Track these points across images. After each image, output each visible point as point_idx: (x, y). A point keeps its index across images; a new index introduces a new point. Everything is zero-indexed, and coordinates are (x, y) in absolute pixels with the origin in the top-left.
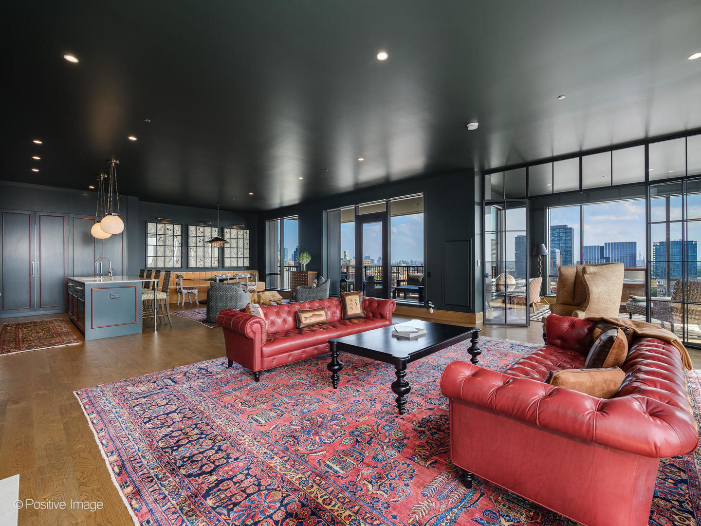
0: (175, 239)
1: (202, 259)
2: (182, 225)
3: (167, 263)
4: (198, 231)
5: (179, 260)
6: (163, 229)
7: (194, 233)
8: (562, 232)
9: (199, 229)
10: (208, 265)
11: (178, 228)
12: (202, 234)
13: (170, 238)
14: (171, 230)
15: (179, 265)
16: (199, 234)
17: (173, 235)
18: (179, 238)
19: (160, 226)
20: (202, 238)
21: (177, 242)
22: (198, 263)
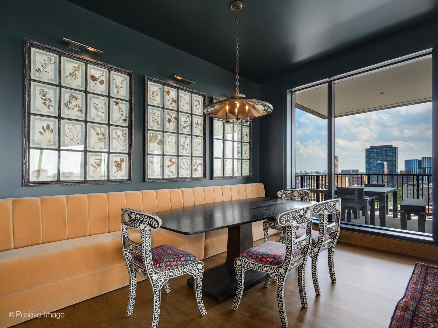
0: (114, 107)
1: (174, 159)
2: (130, 75)
3: (90, 169)
4: (167, 97)
5: (122, 161)
6: (80, 75)
7: (158, 100)
8: (388, 150)
9: (168, 93)
10: (185, 173)
11: (120, 81)
12: (174, 104)
13: (101, 102)
14: (102, 82)
15: (121, 174)
16: (168, 104)
17: (109, 96)
18: (124, 107)
20: (174, 114)
21: (121, 111)
22: (167, 170)
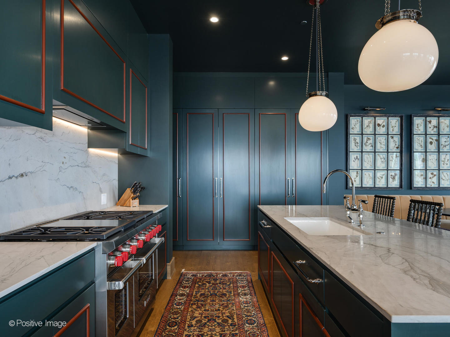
0: (391, 140)
1: (436, 173)
3: (377, 181)
4: (429, 126)
5: (396, 175)
6: (372, 125)
7: (421, 129)
9: (430, 122)
11: (395, 123)
12: (435, 129)
13: (383, 139)
14: (384, 126)
15: (395, 184)
16: (430, 131)
17: (388, 134)
18: (397, 139)
19: (367, 121)
20: (435, 138)
21: (395, 142)
22: (429, 181)
